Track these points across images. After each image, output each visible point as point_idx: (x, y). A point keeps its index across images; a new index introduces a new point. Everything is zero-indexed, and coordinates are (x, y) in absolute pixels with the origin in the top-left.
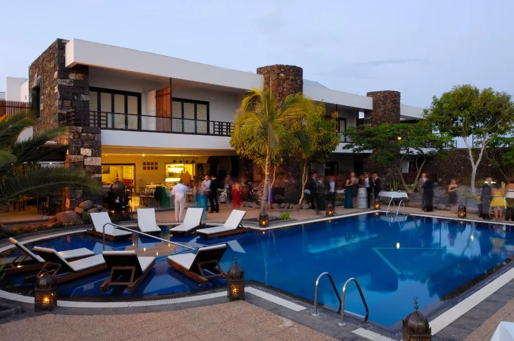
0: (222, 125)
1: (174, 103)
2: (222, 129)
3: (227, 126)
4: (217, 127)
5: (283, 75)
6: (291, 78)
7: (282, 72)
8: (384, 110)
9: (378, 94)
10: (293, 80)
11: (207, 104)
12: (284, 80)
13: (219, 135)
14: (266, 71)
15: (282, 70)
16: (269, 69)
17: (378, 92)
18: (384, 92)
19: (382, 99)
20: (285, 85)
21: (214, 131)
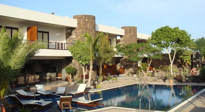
0: (59, 44)
1: (39, 33)
2: (59, 46)
3: (61, 45)
4: (57, 45)
5: (87, 20)
6: (91, 21)
7: (86, 18)
8: (130, 36)
9: (127, 28)
10: (91, 22)
11: (48, 33)
12: (87, 22)
13: (58, 49)
14: (78, 17)
15: (87, 17)
16: (80, 17)
17: (127, 27)
18: (130, 27)
19: (129, 30)
20: (88, 25)
21: (56, 47)
